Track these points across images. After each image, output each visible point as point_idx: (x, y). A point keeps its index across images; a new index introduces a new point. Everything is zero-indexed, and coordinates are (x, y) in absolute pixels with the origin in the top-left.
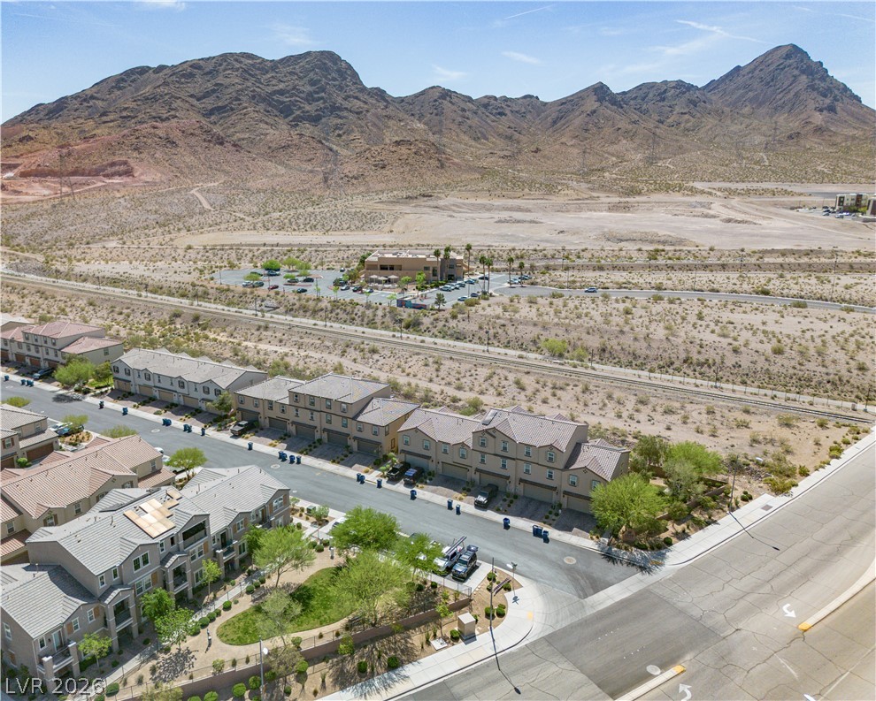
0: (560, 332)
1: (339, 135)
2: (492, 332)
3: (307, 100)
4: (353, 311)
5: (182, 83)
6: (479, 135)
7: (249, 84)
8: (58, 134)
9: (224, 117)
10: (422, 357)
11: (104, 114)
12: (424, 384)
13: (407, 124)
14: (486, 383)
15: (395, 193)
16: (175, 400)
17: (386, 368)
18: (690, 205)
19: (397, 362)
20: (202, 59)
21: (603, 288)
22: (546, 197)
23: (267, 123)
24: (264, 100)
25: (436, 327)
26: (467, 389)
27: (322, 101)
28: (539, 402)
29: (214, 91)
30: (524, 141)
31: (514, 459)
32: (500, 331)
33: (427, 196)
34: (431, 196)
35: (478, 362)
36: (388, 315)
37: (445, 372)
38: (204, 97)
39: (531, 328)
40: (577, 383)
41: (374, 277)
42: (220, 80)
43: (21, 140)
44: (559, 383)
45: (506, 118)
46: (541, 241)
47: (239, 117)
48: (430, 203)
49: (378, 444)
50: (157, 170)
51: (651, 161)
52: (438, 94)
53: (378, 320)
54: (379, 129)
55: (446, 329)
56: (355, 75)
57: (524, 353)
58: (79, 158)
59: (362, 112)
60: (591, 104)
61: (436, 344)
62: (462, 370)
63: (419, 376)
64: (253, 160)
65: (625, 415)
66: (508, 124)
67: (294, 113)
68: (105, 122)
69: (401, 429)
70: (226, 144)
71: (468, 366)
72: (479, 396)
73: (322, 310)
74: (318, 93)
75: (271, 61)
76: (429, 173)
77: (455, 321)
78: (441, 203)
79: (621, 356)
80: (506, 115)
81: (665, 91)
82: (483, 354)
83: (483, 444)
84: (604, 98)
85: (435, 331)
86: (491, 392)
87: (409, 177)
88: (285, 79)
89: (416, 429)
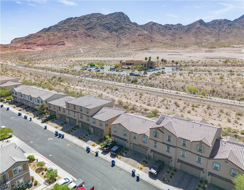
0: (194, 84)
1: (123, 35)
2: (165, 84)
3: (115, 26)
4: (114, 77)
5: (81, 22)
6: (164, 35)
7: (99, 21)
8: (48, 35)
9: (92, 30)
10: (135, 92)
11: (60, 30)
12: (133, 103)
13: (142, 32)
14: (161, 103)
15: (137, 49)
16: (30, 105)
17: (120, 96)
18: (233, 50)
19: (124, 94)
20: (87, 15)
21: (208, 71)
22: (184, 49)
23: (103, 32)
24: (103, 26)
25: (143, 82)
26: (152, 105)
27: (119, 26)
28: (186, 113)
29: (89, 23)
30: (177, 37)
31: (175, 147)
32: (168, 84)
33: (147, 49)
34: (148, 49)
35: (158, 94)
36: (126, 78)
37: (144, 98)
38: (87, 25)
39: (181, 83)
40: (204, 105)
41: (124, 67)
42: (91, 20)
43: (38, 37)
44: (195, 104)
45: (172, 30)
46: (183, 59)
47: (95, 30)
48: (148, 51)
49: (102, 130)
50: (71, 43)
51: (218, 40)
52: (152, 24)
53: (122, 80)
54: (134, 33)
55: (147, 83)
56: (128, 18)
57: (179, 92)
58: (52, 40)
59: (130, 29)
60: (198, 25)
61: (142, 88)
62: (151, 98)
63: (132, 99)
64: (98, 41)
65: (232, 121)
66: (172, 32)
67: (111, 29)
68: (60, 32)
69: (113, 123)
70: (91, 37)
71: (154, 96)
72: (157, 109)
73: (103, 77)
74: (118, 24)
75: (105, 15)
76: (148, 44)
77: (151, 80)
78: (151, 51)
79: (222, 94)
80: (172, 29)
81: (221, 22)
82: (161, 92)
83: (156, 136)
84: (202, 24)
85: (142, 84)
86: (163, 107)
87: (142, 45)
88: (109, 20)
89: (120, 124)
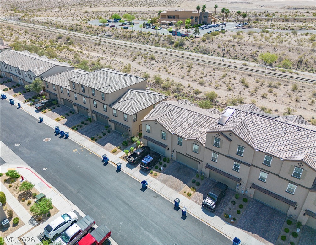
2: (226, 50)
4: (148, 38)
10: (181, 63)
12: (177, 80)
14: (221, 81)
16: (19, 82)
17: (157, 69)
19: (164, 66)
21: (291, 29)
25: (192, 46)
26: (207, 84)
31: (249, 165)
32: (231, 49)
35: (216, 66)
36: (167, 40)
37: (194, 73)
39: (251, 47)
41: (164, 21)
44: (274, 84)
46: (252, 9)
49: (128, 128)
53: (161, 42)
55: (198, 48)
61: (191, 55)
62: (205, 72)
63: (176, 74)
71: (209, 70)
72: (215, 90)
73: (133, 37)
77: (204, 43)
79: (314, 66)
82: (220, 62)
83: (216, 145)
85: (192, 49)
86: (223, 88)
89: (156, 121)
